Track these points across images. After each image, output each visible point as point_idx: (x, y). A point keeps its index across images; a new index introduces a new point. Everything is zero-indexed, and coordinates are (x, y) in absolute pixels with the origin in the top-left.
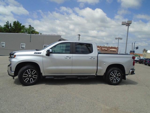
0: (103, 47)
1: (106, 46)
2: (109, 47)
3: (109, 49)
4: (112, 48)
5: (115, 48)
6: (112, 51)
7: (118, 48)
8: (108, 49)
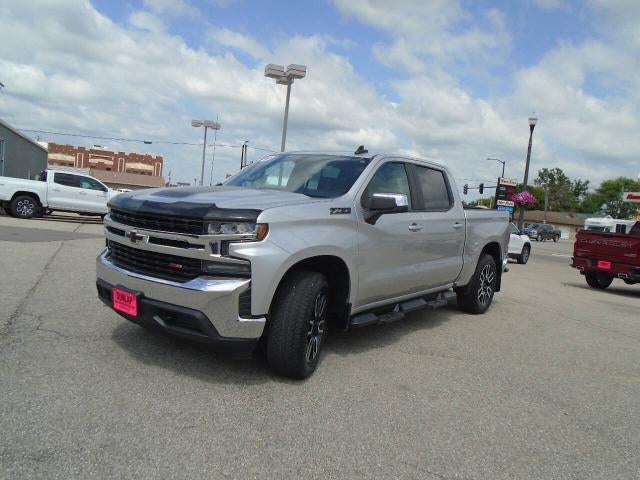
0: (92, 151)
1: (106, 149)
2: (122, 154)
3: (121, 161)
4: (134, 158)
5: (147, 159)
6: (136, 172)
7: (160, 159)
8: (115, 161)
